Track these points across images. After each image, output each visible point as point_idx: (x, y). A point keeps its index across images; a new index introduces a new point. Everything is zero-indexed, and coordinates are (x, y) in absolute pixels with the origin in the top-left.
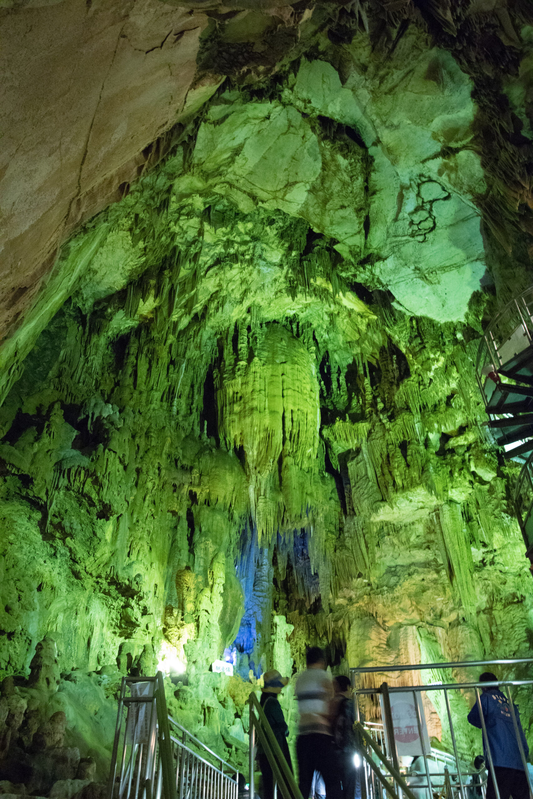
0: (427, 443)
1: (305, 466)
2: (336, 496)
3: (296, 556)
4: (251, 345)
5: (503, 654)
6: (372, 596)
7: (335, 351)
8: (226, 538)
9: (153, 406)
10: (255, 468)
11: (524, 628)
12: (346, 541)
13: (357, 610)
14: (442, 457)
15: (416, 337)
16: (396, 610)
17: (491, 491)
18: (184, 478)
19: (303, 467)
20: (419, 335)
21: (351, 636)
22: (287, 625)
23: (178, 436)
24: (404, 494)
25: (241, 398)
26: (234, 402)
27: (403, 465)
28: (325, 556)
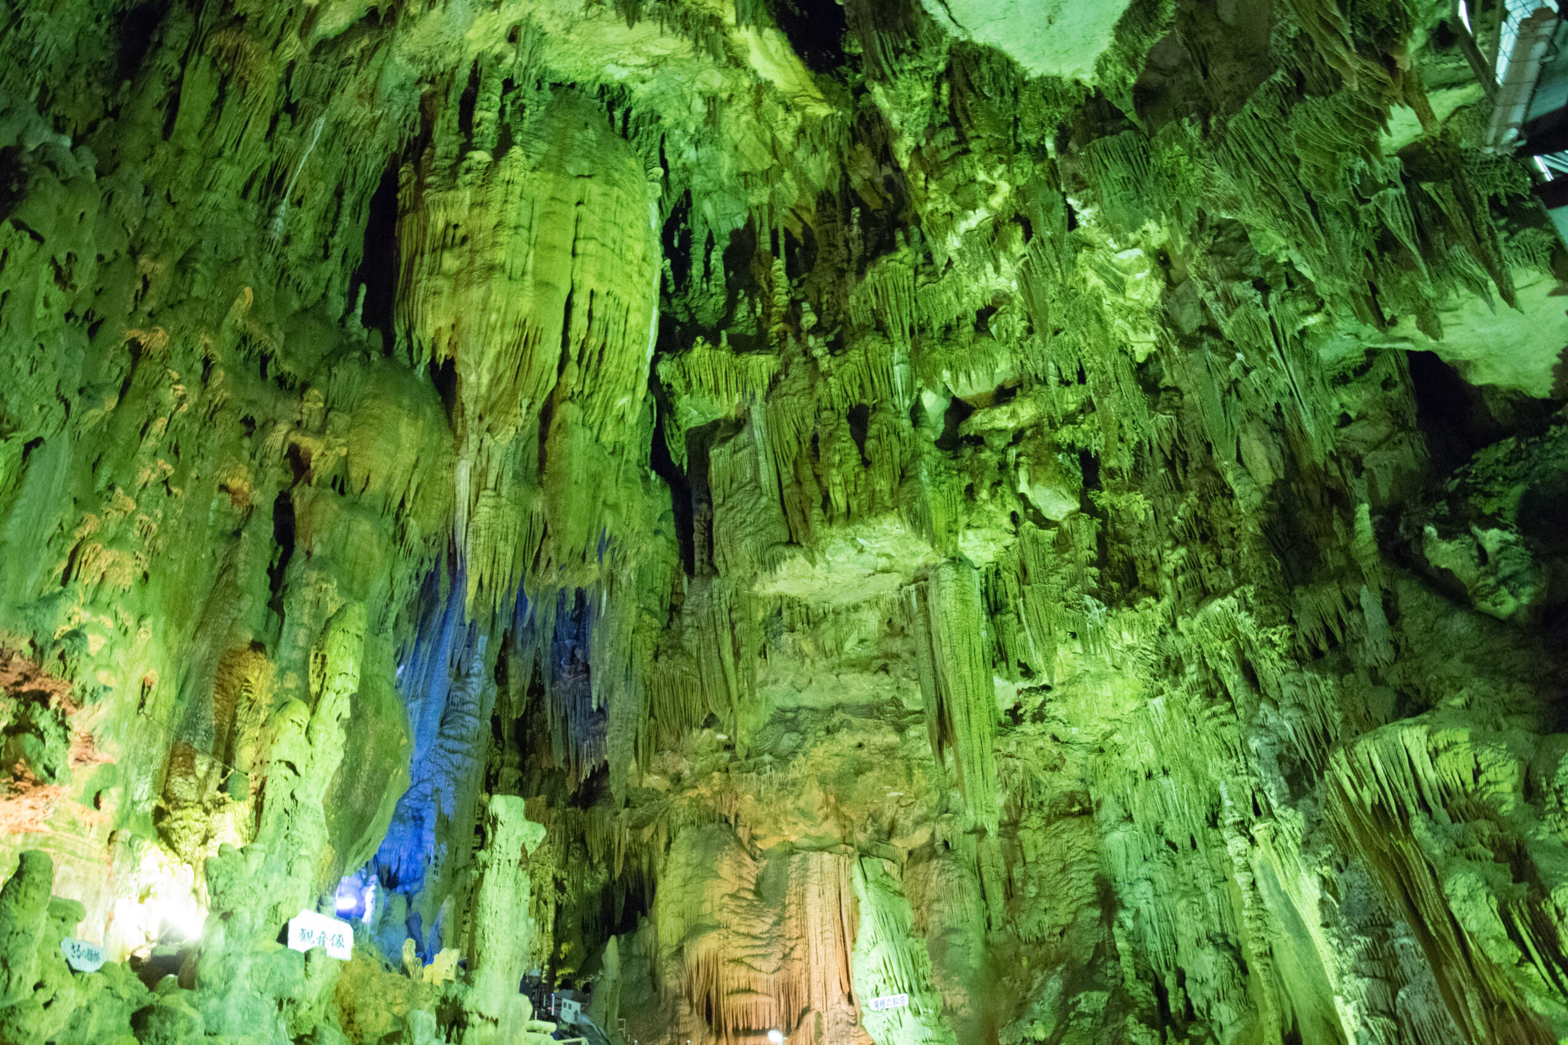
0: (916, 413)
1: (608, 437)
2: (669, 528)
3: (556, 664)
4: (507, 120)
5: (1035, 930)
6: (733, 774)
7: (707, 194)
8: (379, 584)
9: (213, 198)
10: (481, 418)
11: (1092, 875)
12: (686, 636)
13: (690, 806)
14: (950, 453)
15: (944, 126)
16: (786, 812)
17: (1062, 543)
18: (279, 406)
19: (604, 438)
20: (954, 121)
21: (671, 866)
22: (528, 824)
23: (280, 303)
24: (849, 530)
25: (464, 239)
26: (444, 247)
27: (854, 460)
28: (630, 666)
